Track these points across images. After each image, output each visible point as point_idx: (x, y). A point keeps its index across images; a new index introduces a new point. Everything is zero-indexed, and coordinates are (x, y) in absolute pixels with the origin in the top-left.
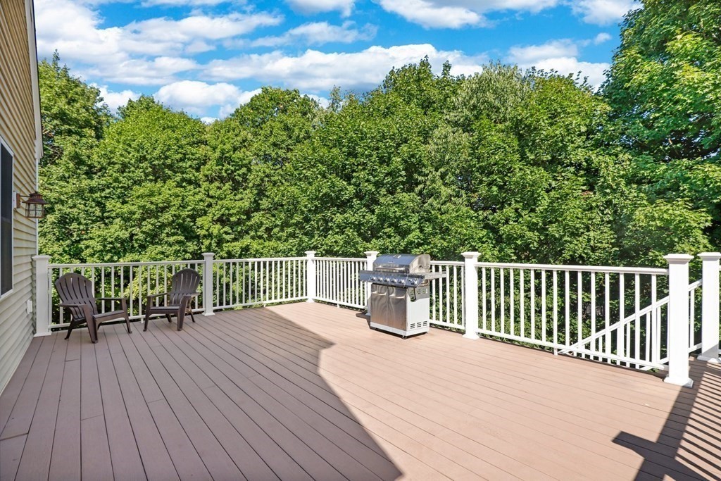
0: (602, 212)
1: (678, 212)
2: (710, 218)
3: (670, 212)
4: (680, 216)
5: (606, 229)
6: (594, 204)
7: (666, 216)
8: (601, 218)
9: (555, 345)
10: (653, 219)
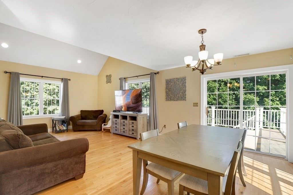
0: (232, 96)
1: (252, 97)
2: (259, 99)
3: (250, 97)
4: (252, 98)
5: (233, 101)
6: (230, 94)
7: (249, 98)
8: (232, 97)
9: (226, 125)
10: (246, 98)
